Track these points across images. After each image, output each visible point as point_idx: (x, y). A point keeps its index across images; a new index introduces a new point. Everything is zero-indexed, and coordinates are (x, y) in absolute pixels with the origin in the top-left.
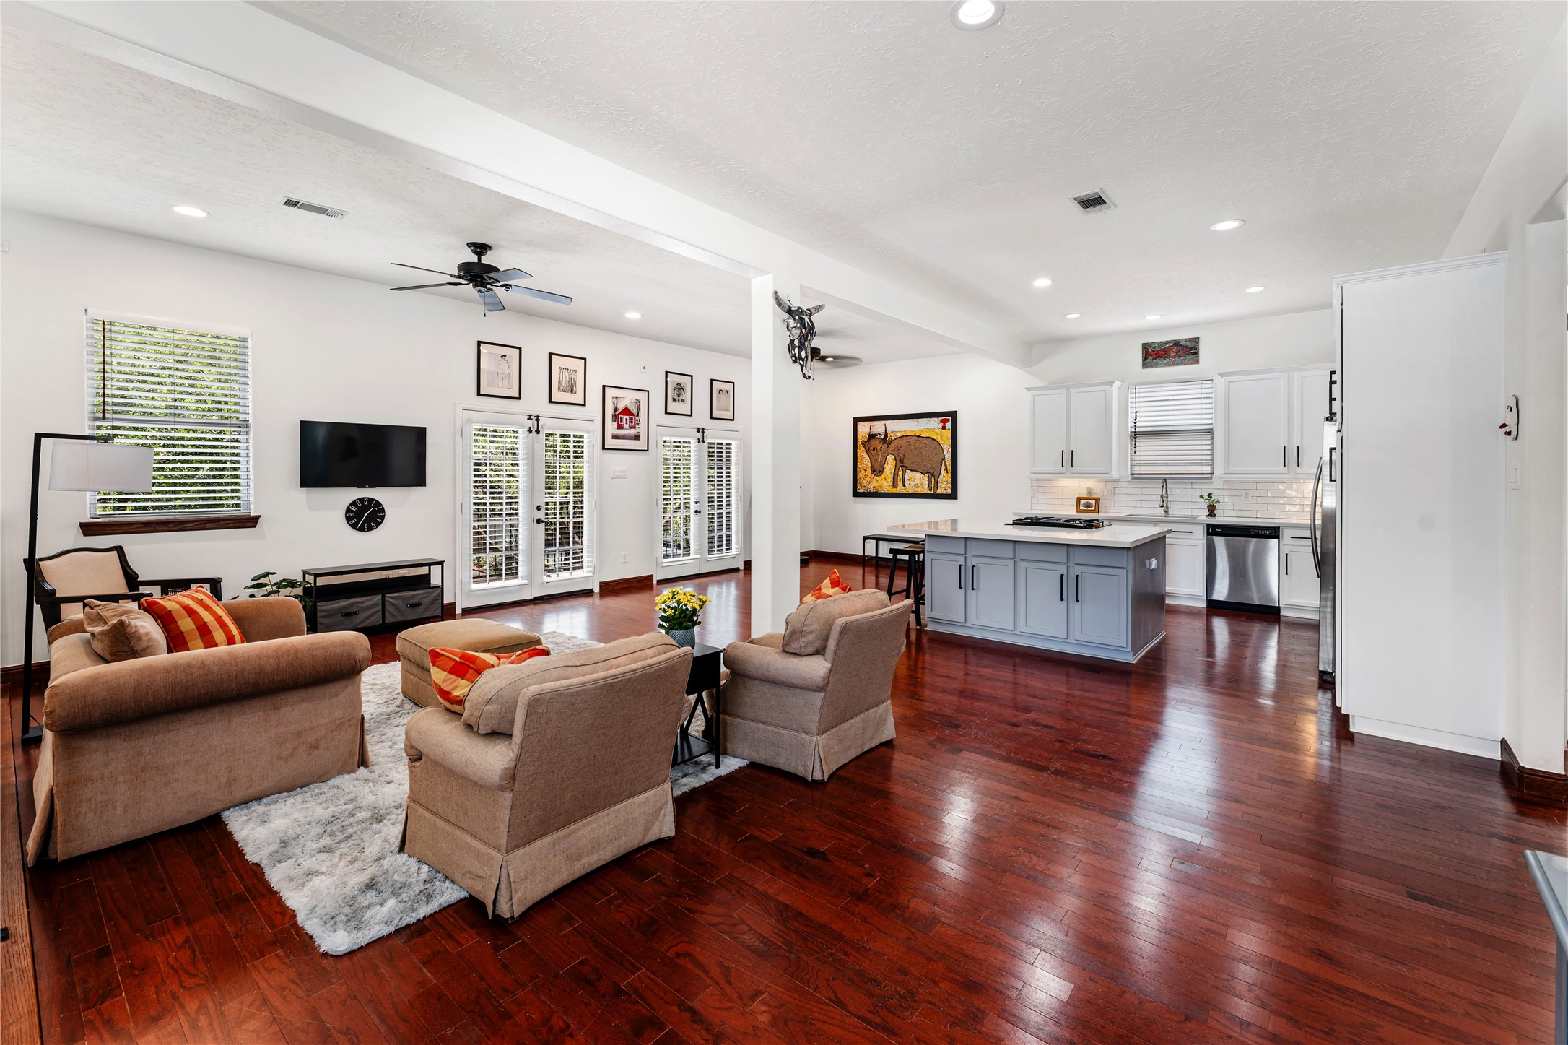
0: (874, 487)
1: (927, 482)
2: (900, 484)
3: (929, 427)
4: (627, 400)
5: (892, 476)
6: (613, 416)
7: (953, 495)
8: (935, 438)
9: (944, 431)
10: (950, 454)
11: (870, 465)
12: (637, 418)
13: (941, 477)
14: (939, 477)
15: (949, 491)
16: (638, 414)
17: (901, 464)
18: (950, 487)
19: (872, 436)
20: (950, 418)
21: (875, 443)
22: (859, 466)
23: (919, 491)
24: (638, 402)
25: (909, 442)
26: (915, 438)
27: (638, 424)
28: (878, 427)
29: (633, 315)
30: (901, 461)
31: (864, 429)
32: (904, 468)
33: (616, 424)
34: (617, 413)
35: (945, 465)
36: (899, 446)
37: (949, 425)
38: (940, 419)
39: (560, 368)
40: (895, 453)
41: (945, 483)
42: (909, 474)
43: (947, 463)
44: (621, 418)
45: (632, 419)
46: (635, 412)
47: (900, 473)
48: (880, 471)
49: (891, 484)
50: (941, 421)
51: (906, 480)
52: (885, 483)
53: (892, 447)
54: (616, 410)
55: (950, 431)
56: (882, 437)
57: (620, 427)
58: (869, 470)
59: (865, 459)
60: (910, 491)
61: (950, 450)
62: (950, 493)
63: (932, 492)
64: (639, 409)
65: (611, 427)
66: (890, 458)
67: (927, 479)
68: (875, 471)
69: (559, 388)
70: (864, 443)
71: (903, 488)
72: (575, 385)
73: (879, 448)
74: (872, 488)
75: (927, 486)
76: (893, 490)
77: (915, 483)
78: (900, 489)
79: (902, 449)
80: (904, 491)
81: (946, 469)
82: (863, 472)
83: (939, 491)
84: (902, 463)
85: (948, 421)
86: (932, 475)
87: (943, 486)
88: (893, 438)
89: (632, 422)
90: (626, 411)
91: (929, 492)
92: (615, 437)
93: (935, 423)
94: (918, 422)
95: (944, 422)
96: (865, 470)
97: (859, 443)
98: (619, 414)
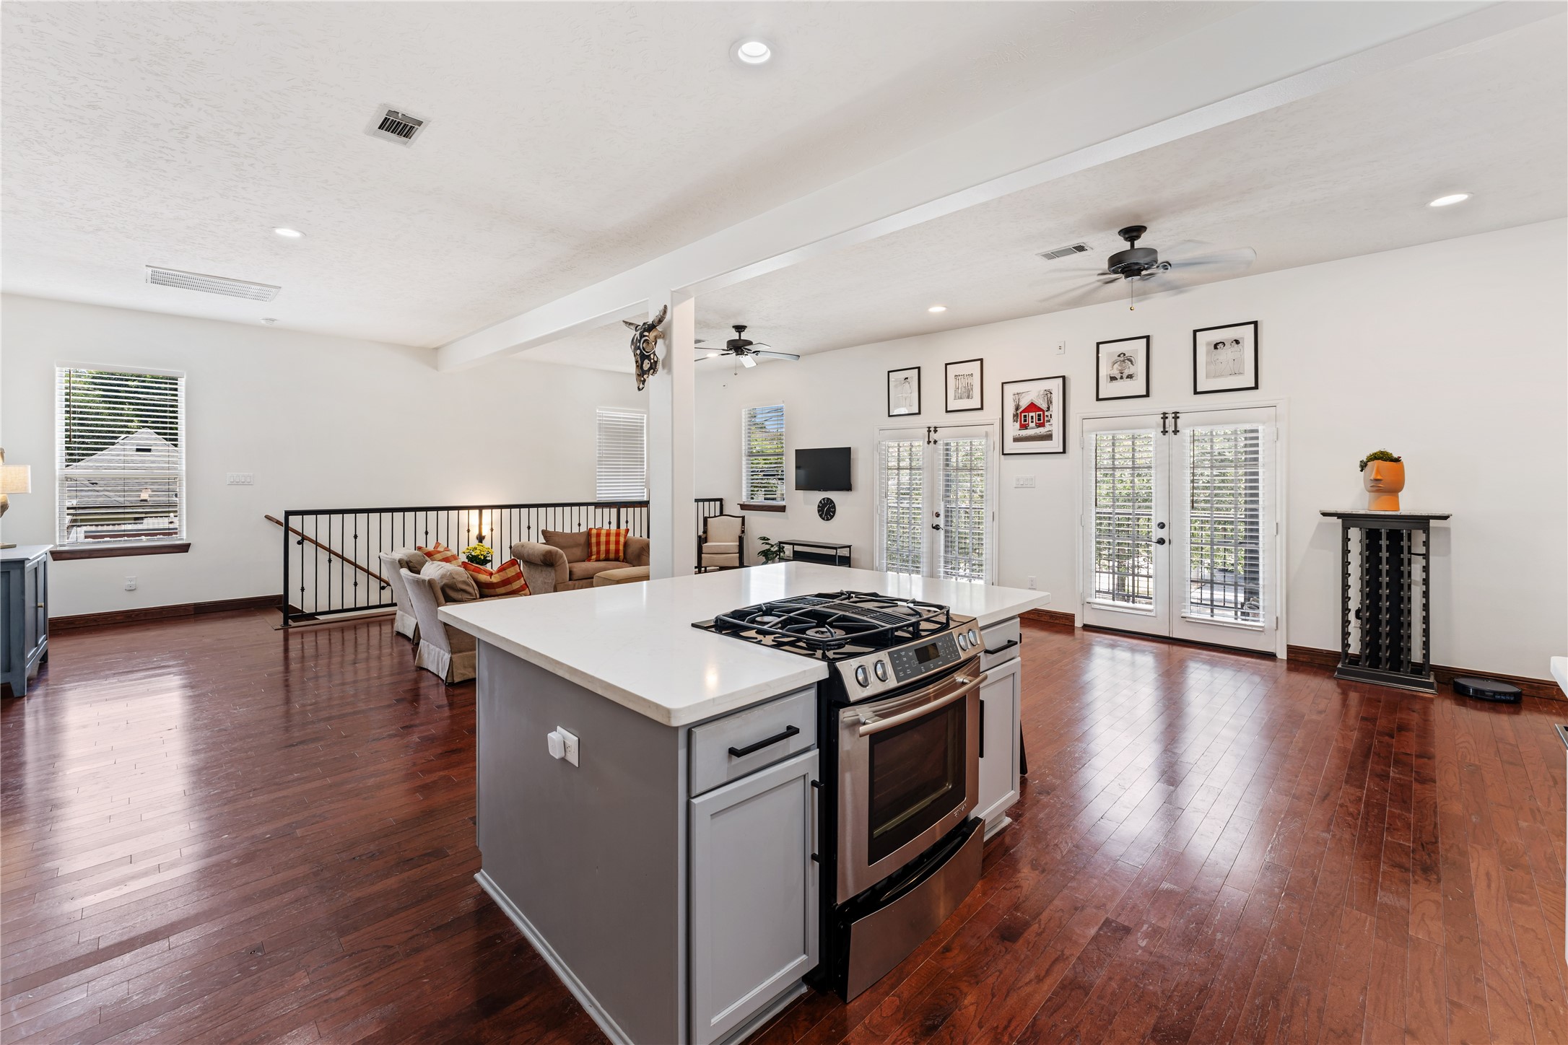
4: (1033, 394)
6: (1014, 416)
12: (1046, 413)
16: (1049, 408)
24: (1048, 393)
27: (1049, 421)
29: (937, 309)
33: (1018, 425)
34: (1019, 412)
39: (956, 376)
44: (1025, 416)
45: (1039, 415)
46: (1044, 406)
54: (1017, 408)
57: (1024, 427)
64: (1050, 402)
65: (1012, 429)
69: (955, 396)
72: (972, 389)
89: (1039, 420)
90: (1032, 407)
92: (1016, 440)
98: (1021, 413)
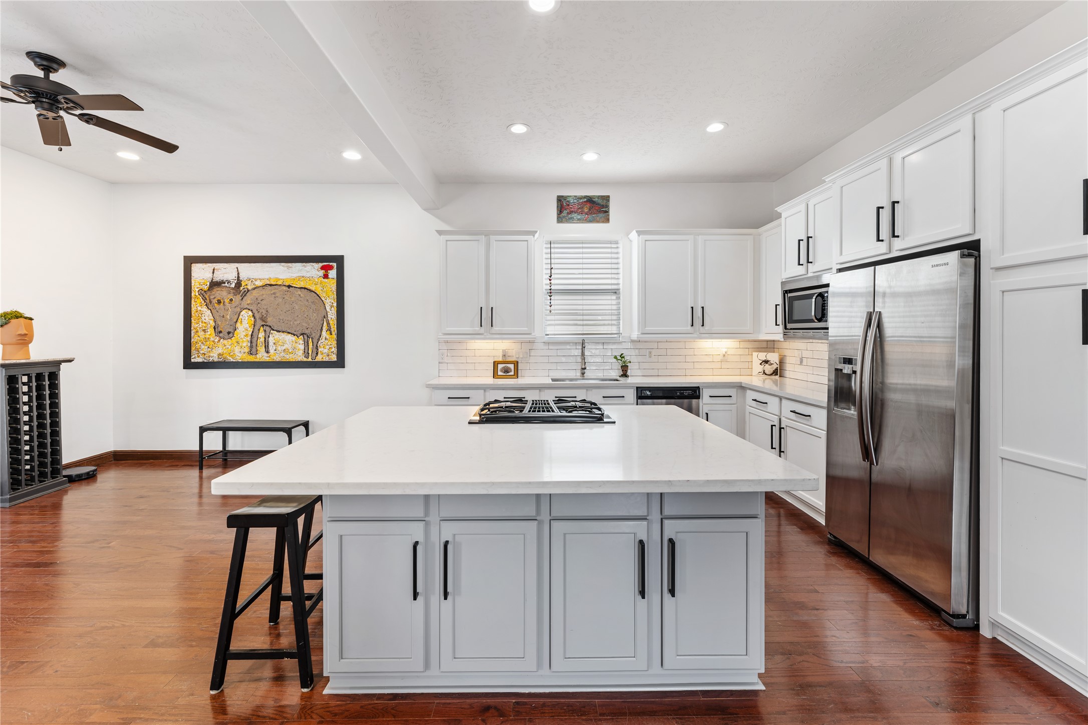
0: (220, 354)
1: (302, 347)
2: (262, 349)
3: (304, 274)
5: (249, 338)
7: (340, 363)
8: (313, 288)
9: (326, 280)
10: (334, 310)
11: (212, 323)
13: (322, 340)
14: (319, 340)
15: (334, 358)
17: (263, 323)
18: (335, 352)
19: (215, 284)
20: (335, 265)
21: (218, 293)
22: (194, 325)
23: (290, 358)
25: (274, 293)
26: (285, 288)
28: (227, 272)
30: (263, 319)
31: (202, 274)
32: (268, 329)
35: (328, 324)
36: (259, 299)
37: (333, 273)
38: (321, 265)
40: (254, 308)
41: (328, 347)
42: (274, 337)
43: (331, 322)
47: (262, 335)
48: (229, 333)
49: (247, 350)
50: (322, 268)
51: (271, 344)
52: (237, 349)
53: (248, 299)
55: (335, 281)
56: (233, 285)
58: (211, 331)
59: (204, 316)
60: (277, 358)
61: (335, 305)
62: (336, 360)
63: (310, 359)
66: (246, 315)
67: (302, 342)
68: (220, 332)
70: (202, 293)
71: (266, 355)
73: (227, 301)
74: (216, 355)
75: (302, 352)
76: (251, 358)
77: (284, 348)
78: (262, 356)
79: (263, 302)
80: (268, 359)
81: (329, 330)
82: (201, 333)
83: (319, 358)
84: (263, 321)
85: (331, 268)
86: (309, 337)
87: (326, 351)
88: (250, 287)
91: (305, 360)
93: (313, 271)
94: (289, 268)
95: (326, 268)
96: (204, 331)
97: (195, 293)
